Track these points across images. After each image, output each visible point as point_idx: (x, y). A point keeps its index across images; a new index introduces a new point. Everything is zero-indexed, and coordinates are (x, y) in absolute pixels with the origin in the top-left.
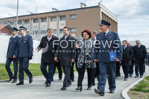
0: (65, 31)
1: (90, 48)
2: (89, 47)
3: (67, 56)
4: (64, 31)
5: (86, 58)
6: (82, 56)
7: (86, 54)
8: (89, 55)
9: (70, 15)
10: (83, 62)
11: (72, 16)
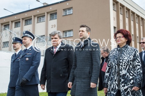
0: (83, 31)
1: (128, 62)
2: (126, 58)
3: (84, 79)
4: (81, 32)
5: (122, 80)
6: (114, 77)
7: (120, 72)
8: (128, 74)
9: (64, 10)
10: (117, 88)
11: (68, 11)
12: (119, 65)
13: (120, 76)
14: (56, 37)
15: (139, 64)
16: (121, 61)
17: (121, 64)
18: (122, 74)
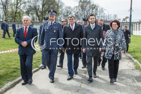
2: (119, 37)
5: (116, 49)
8: (119, 46)
10: (112, 53)
12: (115, 41)
13: (115, 47)
14: (72, 18)
15: (125, 40)
16: (117, 39)
17: (117, 40)
18: (116, 46)
